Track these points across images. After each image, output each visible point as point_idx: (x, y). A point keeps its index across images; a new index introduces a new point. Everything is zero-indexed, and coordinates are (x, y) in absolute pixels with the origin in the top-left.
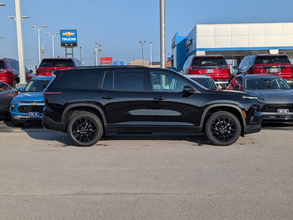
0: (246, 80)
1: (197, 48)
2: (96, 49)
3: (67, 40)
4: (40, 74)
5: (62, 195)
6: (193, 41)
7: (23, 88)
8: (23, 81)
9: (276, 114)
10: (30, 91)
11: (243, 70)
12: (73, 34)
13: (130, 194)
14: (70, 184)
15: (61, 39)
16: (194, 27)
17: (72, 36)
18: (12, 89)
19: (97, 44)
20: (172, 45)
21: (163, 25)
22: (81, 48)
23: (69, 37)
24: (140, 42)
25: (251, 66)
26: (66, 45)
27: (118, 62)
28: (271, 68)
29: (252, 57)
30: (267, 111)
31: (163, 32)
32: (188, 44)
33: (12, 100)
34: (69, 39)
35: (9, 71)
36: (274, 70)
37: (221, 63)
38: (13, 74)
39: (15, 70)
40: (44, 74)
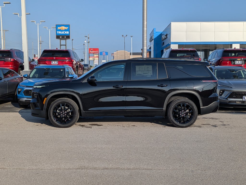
0: (216, 70)
1: (171, 41)
2: (86, 41)
3: (61, 33)
4: (41, 62)
5: (67, 169)
6: (168, 36)
7: (27, 75)
8: (27, 68)
9: (241, 100)
10: (34, 77)
11: (212, 62)
12: (66, 28)
13: (124, 169)
14: (73, 159)
15: (56, 33)
16: (169, 25)
17: (66, 30)
18: (18, 75)
19: (86, 36)
20: (150, 39)
21: (145, 23)
22: (72, 40)
23: (63, 31)
24: (123, 36)
25: (219, 59)
26: (61, 37)
27: (103, 52)
28: (236, 60)
29: (220, 51)
30: (234, 98)
31: (145, 29)
32: (163, 38)
33: (19, 85)
34: (63, 33)
35: (15, 60)
36: (238, 62)
37: (194, 55)
38: (18, 63)
39: (21, 59)
40: (45, 62)
